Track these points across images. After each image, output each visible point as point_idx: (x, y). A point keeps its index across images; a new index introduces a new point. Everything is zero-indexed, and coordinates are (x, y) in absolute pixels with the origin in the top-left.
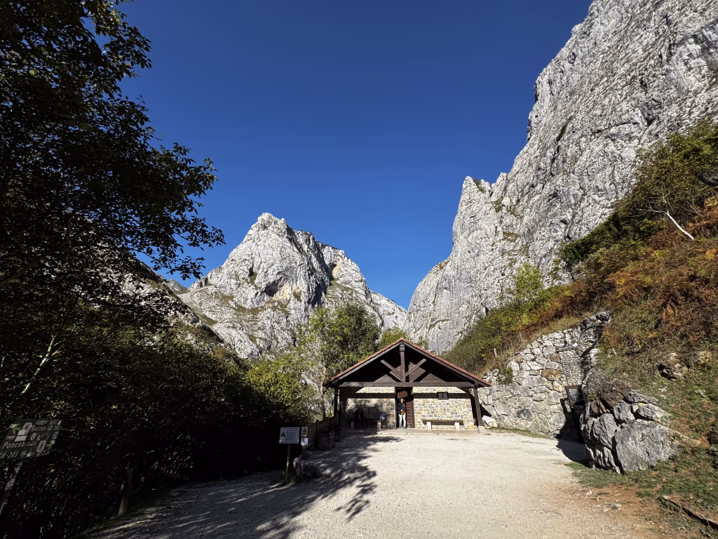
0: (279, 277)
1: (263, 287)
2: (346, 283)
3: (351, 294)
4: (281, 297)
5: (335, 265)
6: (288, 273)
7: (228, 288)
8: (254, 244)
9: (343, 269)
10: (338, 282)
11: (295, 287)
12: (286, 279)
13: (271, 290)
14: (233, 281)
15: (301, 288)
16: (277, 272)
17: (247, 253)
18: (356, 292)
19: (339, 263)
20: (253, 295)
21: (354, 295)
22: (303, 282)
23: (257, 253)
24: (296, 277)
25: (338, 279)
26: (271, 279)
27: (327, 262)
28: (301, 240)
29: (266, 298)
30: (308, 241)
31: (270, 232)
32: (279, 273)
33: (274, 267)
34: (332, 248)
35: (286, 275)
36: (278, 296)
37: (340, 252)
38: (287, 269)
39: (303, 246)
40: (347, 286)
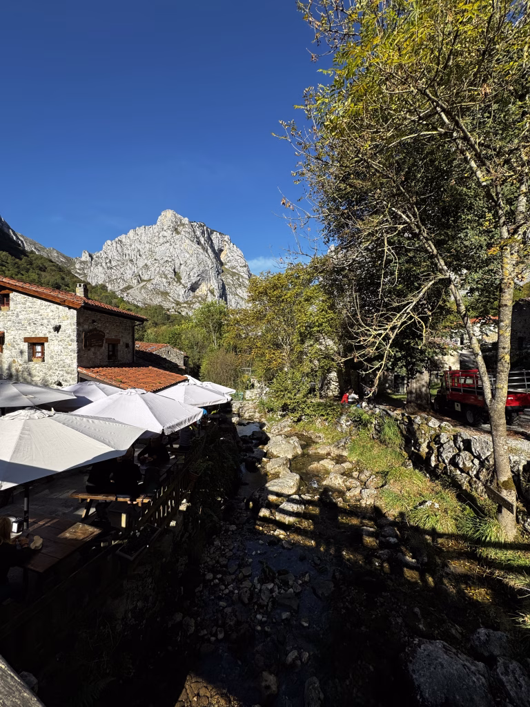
0: (199, 278)
1: (189, 286)
2: (233, 268)
3: (238, 279)
4: (200, 293)
5: (222, 250)
6: (204, 275)
7: (162, 285)
8: (172, 247)
9: (229, 255)
10: (226, 267)
11: (209, 285)
12: (203, 280)
13: (194, 288)
14: (164, 280)
15: (213, 286)
16: (196, 275)
17: (167, 255)
18: (242, 277)
19: (226, 248)
20: (183, 292)
21: (241, 280)
22: (215, 281)
23: (176, 255)
24: (210, 278)
25: (226, 264)
26: (194, 280)
27: (216, 248)
28: (198, 233)
29: (192, 294)
30: (203, 233)
31: (184, 237)
32: (198, 276)
33: (194, 270)
34: (220, 233)
35: (202, 277)
36: (198, 292)
37: (226, 238)
38: (203, 272)
39: (201, 238)
40: (234, 270)
